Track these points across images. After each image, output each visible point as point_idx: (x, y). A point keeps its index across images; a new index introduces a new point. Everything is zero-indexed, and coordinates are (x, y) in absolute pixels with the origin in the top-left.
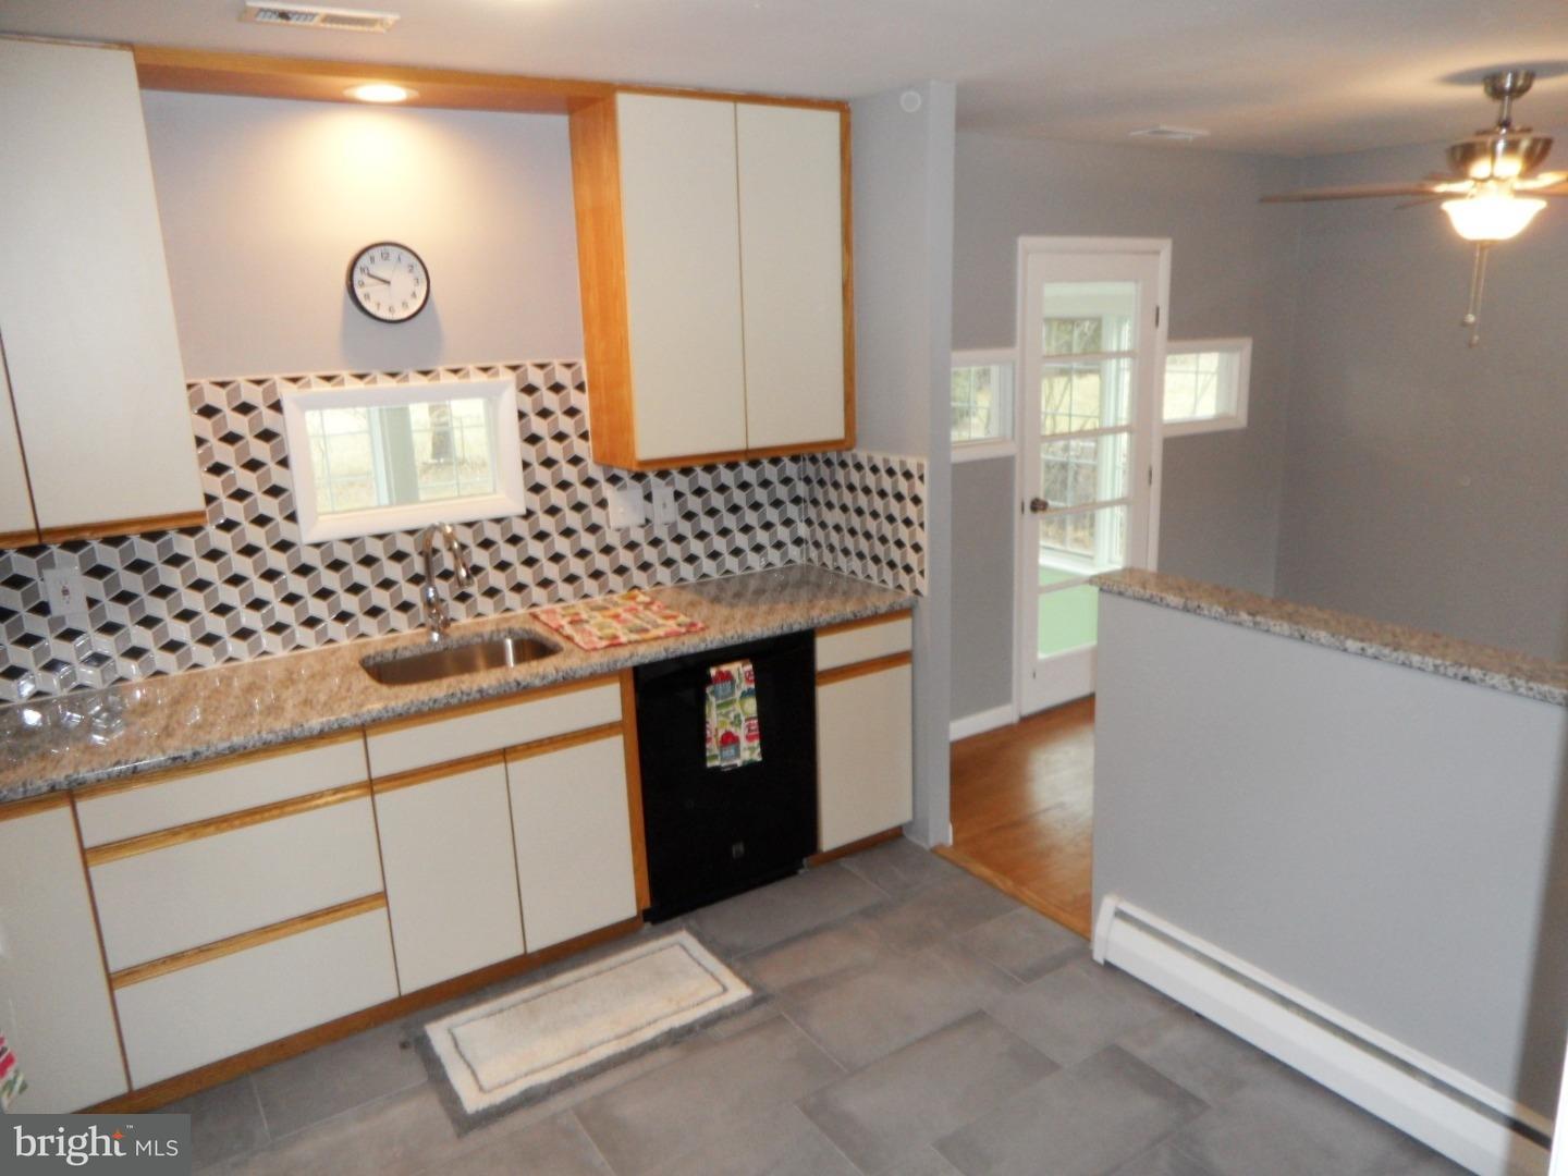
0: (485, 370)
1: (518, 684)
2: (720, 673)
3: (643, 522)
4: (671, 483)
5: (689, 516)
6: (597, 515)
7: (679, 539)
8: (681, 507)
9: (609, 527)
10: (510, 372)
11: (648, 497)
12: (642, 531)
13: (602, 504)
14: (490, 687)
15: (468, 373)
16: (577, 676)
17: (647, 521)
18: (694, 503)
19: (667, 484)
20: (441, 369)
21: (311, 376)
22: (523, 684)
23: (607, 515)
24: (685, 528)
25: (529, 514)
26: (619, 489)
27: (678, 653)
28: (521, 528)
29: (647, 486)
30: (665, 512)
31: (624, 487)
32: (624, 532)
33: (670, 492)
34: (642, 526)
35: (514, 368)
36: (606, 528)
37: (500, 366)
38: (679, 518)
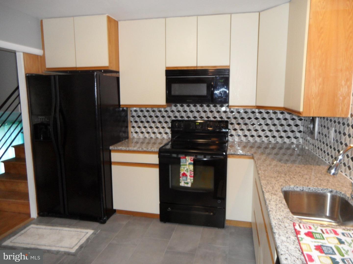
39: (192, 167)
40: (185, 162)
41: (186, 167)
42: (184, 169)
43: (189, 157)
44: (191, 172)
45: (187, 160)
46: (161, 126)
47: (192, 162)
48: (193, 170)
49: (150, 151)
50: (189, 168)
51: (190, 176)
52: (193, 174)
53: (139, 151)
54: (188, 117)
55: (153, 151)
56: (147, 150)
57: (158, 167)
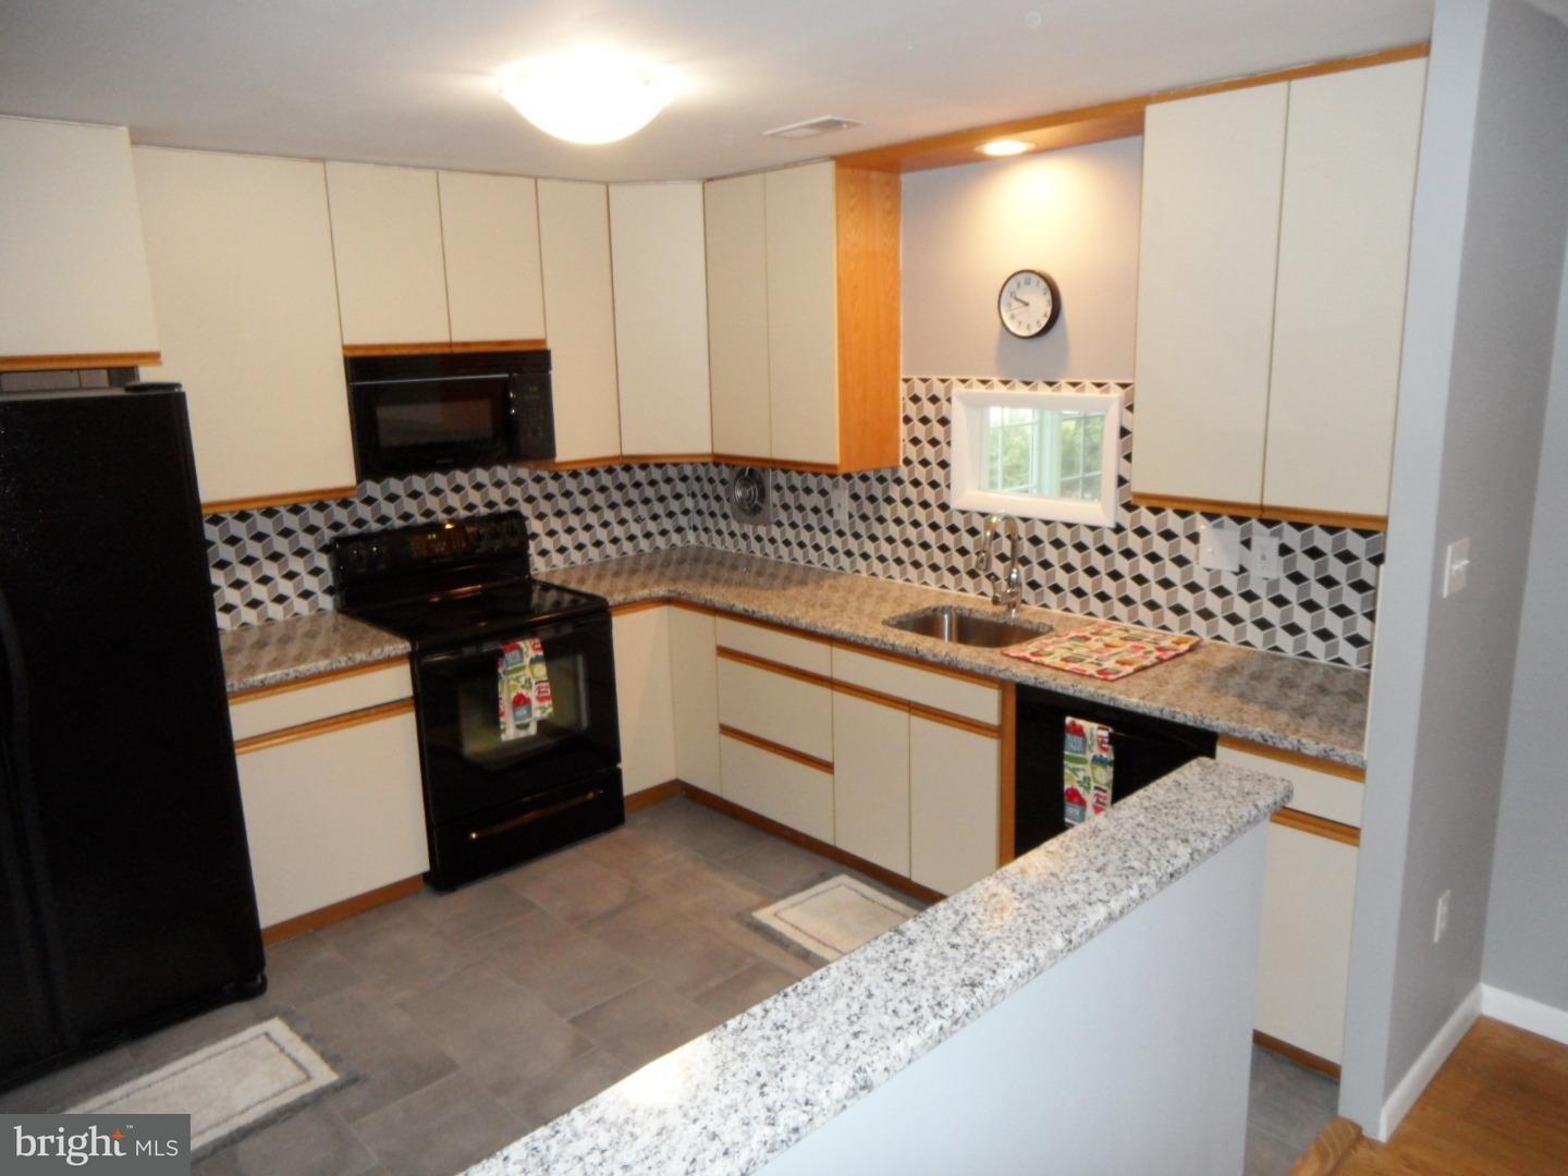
0: (1099, 385)
1: (917, 652)
2: (1073, 724)
3: (1237, 570)
4: (1278, 534)
5: (1297, 578)
6: (1186, 549)
7: (1280, 601)
8: (1287, 566)
9: (1198, 564)
10: (1120, 389)
11: (1247, 543)
12: (1235, 579)
13: (1194, 538)
14: (899, 645)
15: (1084, 387)
16: (960, 666)
17: (1242, 570)
18: (1306, 566)
19: (1273, 534)
20: (1063, 382)
21: (974, 379)
22: (920, 653)
23: (1198, 550)
24: (1289, 590)
25: (1118, 529)
26: (1215, 526)
27: (1046, 686)
28: (1111, 540)
29: (1249, 530)
30: (1266, 567)
31: (1220, 526)
32: (1215, 574)
33: (1275, 543)
34: (1236, 574)
35: (1124, 386)
36: (1194, 564)
37: (1112, 383)
38: (1282, 577)
39: (541, 670)
40: (518, 659)
41: (524, 675)
42: (519, 682)
43: (528, 642)
44: (541, 684)
45: (525, 650)
46: (280, 569)
47: (541, 653)
48: (546, 678)
49: (380, 657)
50: (532, 673)
51: (541, 699)
52: (549, 690)
53: (337, 669)
54: (383, 519)
55: (393, 654)
56: (370, 659)
57: (413, 708)
